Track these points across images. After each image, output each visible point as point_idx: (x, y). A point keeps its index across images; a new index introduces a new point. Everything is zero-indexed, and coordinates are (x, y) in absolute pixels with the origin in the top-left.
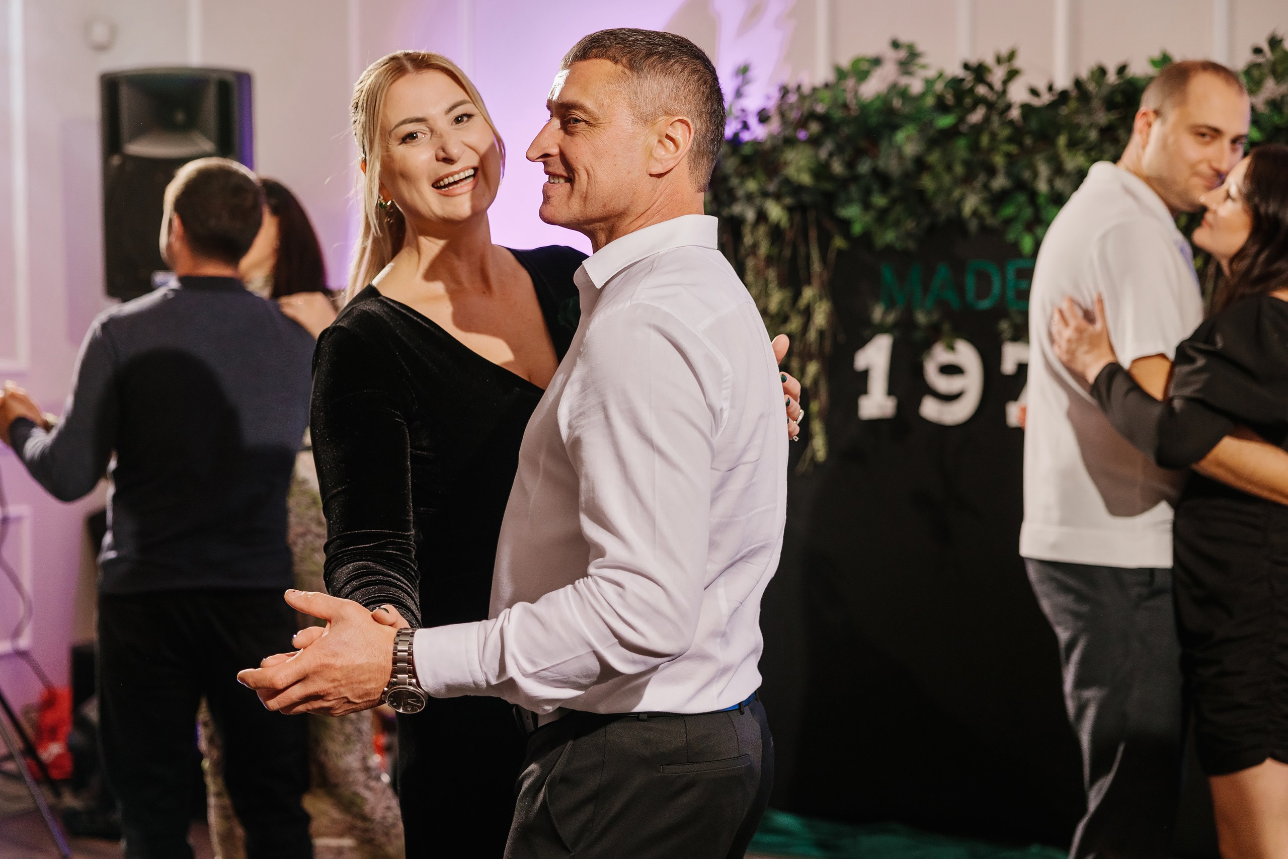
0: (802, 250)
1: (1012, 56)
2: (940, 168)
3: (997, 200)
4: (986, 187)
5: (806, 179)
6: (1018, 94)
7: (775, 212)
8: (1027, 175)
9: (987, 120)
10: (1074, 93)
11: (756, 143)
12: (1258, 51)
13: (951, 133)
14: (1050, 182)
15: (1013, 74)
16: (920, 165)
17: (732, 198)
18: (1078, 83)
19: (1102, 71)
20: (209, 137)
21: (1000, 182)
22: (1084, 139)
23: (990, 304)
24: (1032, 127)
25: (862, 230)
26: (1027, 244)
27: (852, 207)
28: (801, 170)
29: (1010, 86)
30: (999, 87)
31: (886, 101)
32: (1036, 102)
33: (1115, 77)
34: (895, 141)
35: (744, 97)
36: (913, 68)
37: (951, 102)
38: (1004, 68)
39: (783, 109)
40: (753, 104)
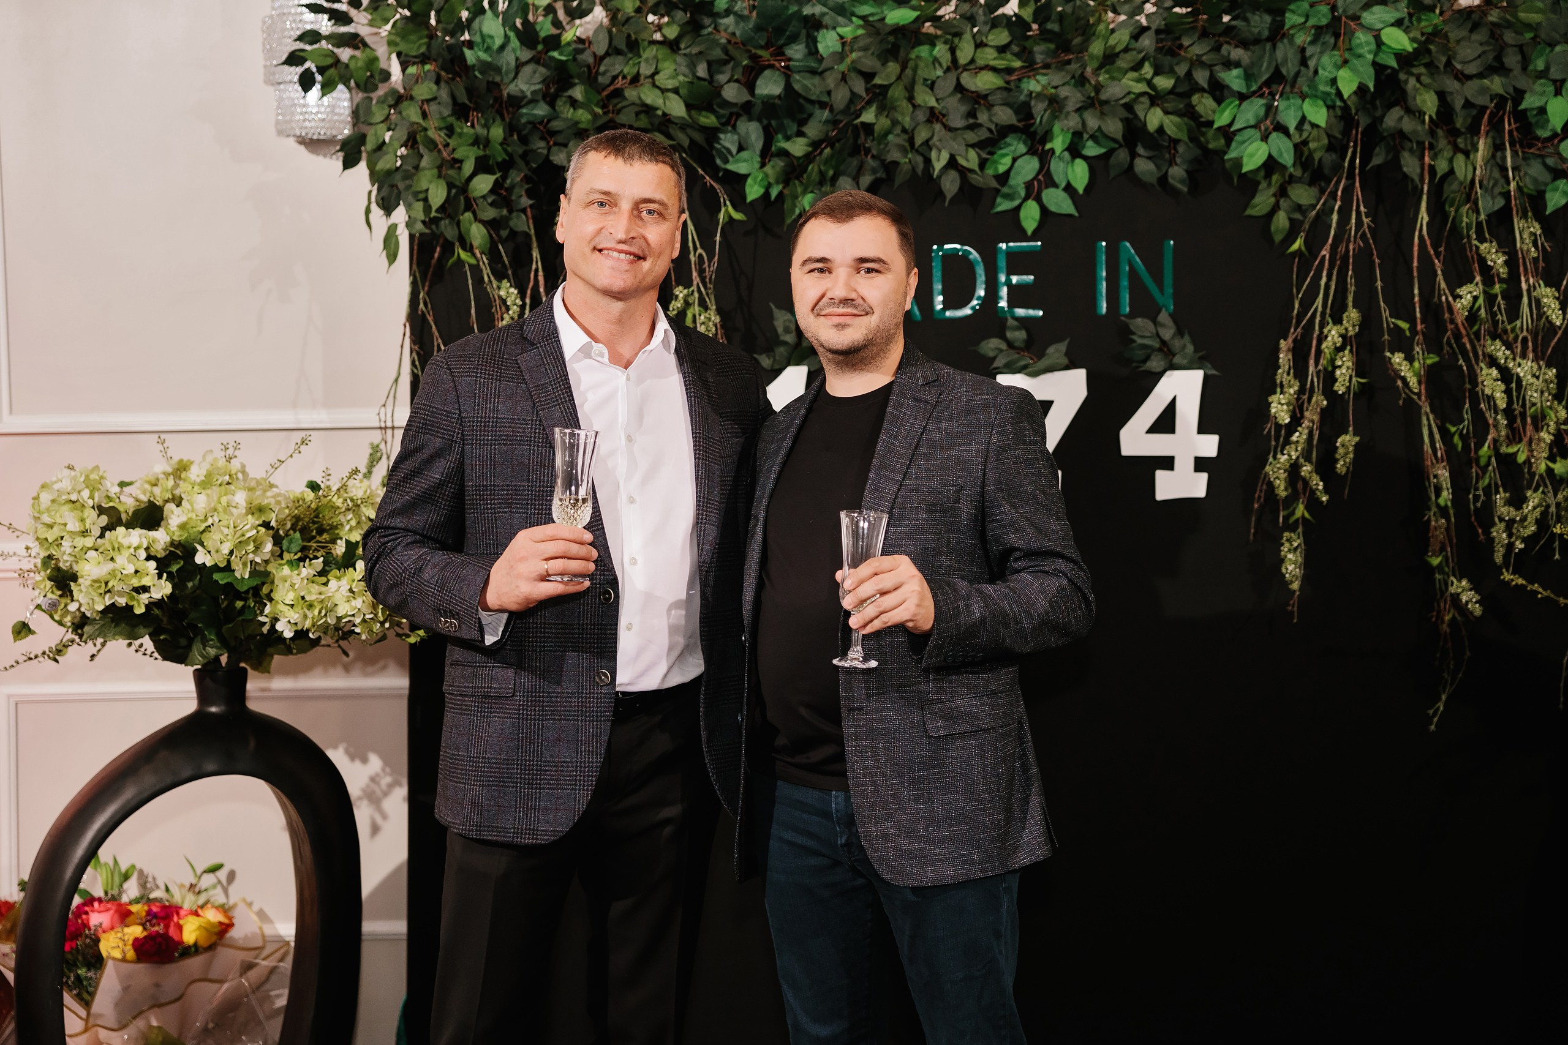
5: (675, 108)
13: (909, 35)
23: (967, 311)
24: (1050, 26)
25: (762, 191)
26: (1030, 217)
27: (744, 154)
28: (663, 91)
34: (821, 48)
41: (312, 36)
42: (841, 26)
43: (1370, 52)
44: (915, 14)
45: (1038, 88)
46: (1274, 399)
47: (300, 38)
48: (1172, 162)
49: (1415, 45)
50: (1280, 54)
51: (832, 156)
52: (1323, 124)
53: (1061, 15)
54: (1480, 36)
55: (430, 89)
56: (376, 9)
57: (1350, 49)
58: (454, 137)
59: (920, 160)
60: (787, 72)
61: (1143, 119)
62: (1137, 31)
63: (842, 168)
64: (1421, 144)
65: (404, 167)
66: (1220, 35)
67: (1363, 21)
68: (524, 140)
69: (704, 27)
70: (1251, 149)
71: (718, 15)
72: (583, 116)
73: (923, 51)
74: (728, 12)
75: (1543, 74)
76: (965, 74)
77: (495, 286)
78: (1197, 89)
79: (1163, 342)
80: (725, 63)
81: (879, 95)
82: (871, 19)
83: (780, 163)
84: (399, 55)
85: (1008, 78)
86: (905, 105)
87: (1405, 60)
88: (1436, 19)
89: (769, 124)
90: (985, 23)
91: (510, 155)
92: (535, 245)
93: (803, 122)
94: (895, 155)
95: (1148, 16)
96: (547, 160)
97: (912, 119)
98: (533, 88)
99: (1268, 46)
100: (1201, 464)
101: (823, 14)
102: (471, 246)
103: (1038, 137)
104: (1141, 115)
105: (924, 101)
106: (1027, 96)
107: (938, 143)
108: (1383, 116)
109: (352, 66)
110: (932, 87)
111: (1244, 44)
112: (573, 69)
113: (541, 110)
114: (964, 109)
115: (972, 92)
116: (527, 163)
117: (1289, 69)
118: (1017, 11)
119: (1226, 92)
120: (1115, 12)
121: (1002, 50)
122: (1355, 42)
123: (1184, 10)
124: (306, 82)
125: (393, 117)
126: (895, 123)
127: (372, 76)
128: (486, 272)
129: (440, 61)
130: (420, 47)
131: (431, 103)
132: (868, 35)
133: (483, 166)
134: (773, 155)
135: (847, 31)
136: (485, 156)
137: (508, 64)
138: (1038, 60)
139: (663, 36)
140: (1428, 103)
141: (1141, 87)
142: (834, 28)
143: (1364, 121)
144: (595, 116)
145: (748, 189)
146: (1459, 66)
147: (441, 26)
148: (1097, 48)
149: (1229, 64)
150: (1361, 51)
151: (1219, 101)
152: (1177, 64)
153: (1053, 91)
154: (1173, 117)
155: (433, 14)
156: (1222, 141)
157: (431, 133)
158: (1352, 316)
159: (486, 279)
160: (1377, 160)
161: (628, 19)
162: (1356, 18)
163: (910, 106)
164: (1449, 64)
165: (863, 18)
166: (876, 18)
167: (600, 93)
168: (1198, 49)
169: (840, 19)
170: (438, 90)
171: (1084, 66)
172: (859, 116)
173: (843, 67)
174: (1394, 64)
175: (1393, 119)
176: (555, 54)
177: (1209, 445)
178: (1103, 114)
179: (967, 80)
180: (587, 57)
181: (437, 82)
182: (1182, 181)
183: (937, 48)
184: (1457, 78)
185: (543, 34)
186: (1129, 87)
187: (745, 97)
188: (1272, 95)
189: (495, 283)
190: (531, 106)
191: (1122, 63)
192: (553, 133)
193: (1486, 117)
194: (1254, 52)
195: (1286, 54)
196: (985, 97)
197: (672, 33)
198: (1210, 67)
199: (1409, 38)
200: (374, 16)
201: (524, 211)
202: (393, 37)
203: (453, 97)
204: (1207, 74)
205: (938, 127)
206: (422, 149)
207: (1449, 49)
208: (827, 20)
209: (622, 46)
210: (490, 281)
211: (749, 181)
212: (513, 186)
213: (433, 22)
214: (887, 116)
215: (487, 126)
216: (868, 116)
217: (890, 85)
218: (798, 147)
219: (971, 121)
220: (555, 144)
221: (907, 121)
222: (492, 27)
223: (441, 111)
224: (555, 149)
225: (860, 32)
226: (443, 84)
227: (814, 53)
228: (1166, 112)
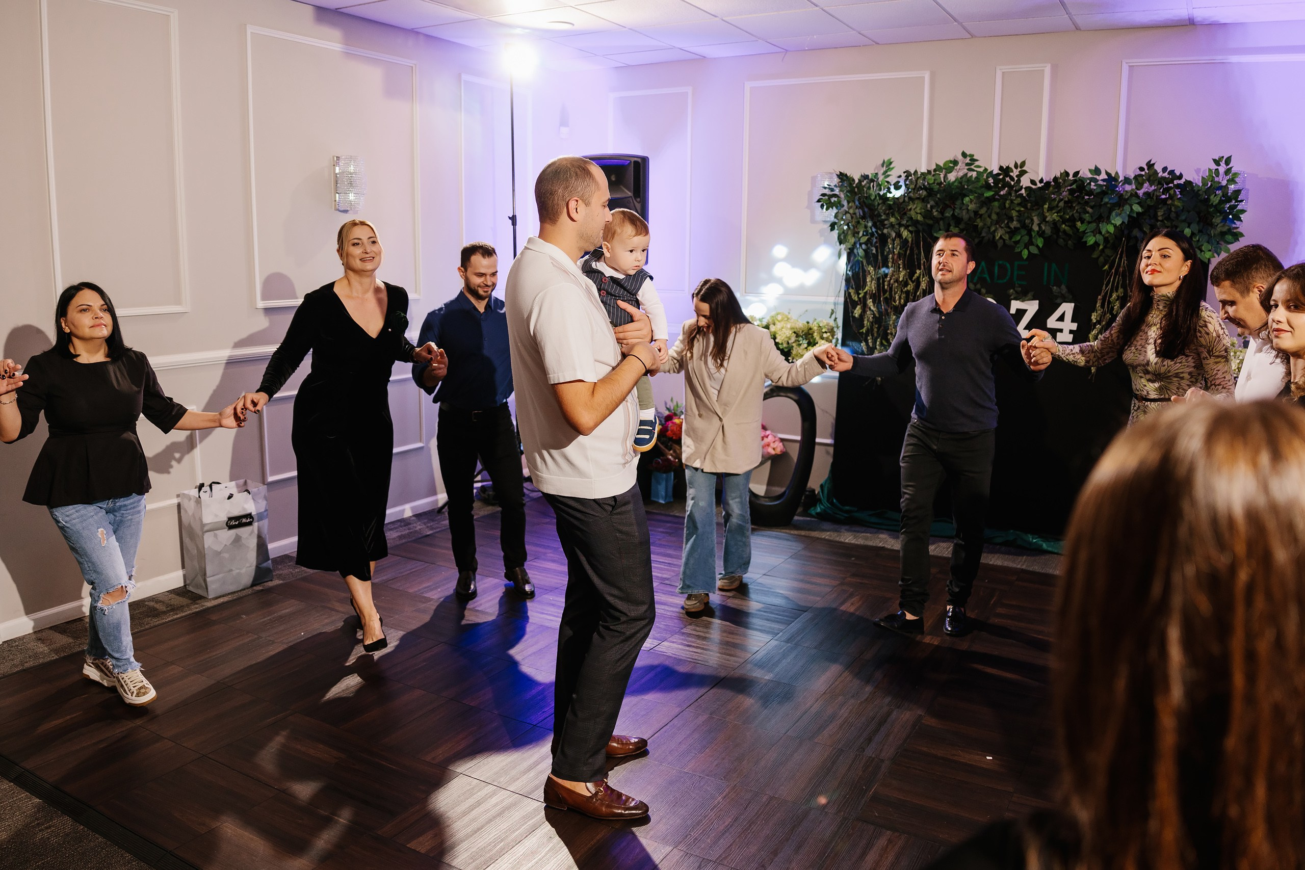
0: (916, 251)
1: (1023, 164)
2: (986, 216)
3: (1012, 232)
4: (1008, 226)
5: (919, 218)
6: (1025, 182)
7: (905, 233)
8: (1027, 221)
9: (1009, 193)
10: (1053, 183)
11: (894, 198)
12: (1141, 169)
13: (991, 200)
14: (1039, 225)
15: (1023, 173)
16: (976, 213)
17: (884, 226)
18: (1055, 179)
19: (1067, 174)
20: (630, 191)
21: (1014, 224)
22: (1057, 206)
23: (1005, 281)
24: (1031, 199)
26: (1025, 254)
27: (941, 232)
28: (917, 213)
29: (1021, 179)
30: (1016, 179)
31: (961, 183)
32: (1034, 187)
33: (1073, 177)
34: (964, 202)
35: (889, 176)
36: (972, 167)
37: (992, 184)
38: (1019, 169)
39: (907, 183)
40: (893, 179)
41: (823, 195)
43: (1129, 211)
44: (992, 194)
46: (1093, 314)
47: (821, 196)
48: (1069, 239)
49: (1144, 210)
50: (1102, 210)
52: (1112, 232)
53: (1037, 195)
54: (1165, 208)
55: (854, 210)
56: (841, 187)
58: (859, 225)
59: (992, 236)
61: (1059, 227)
65: (846, 232)
67: (1128, 202)
70: (1090, 239)
73: (995, 204)
74: (938, 191)
75: (1184, 221)
78: (1076, 219)
79: (1062, 294)
80: (935, 206)
81: (981, 216)
82: (980, 194)
84: (847, 200)
87: (1139, 215)
90: (1014, 196)
94: (983, 234)
95: (1063, 196)
100: (1071, 332)
101: (966, 192)
105: (994, 218)
106: (1024, 218)
107: (997, 231)
108: (1133, 230)
109: (834, 203)
110: (997, 214)
111: (1091, 207)
114: (1005, 221)
115: (1010, 216)
118: (1022, 193)
119: (1085, 221)
120: (1054, 194)
121: (1019, 204)
122: (1123, 209)
123: (1075, 195)
124: (822, 206)
125: (844, 218)
127: (840, 205)
128: (865, 263)
129: (857, 202)
130: (852, 198)
131: (854, 214)
132: (978, 199)
143: (1126, 232)
147: (858, 192)
150: (1126, 211)
151: (1082, 223)
152: (1070, 211)
154: (1068, 228)
155: (856, 189)
156: (1083, 235)
157: (853, 223)
158: (1121, 290)
160: (1130, 244)
161: (910, 192)
165: (978, 194)
166: (982, 194)
168: (1078, 207)
170: (856, 210)
171: (1043, 210)
174: (1136, 216)
177: (1074, 326)
178: (1046, 225)
181: (856, 208)
183: (1000, 203)
187: (940, 216)
188: (1099, 222)
191: (1054, 210)
194: (1093, 209)
196: (1012, 218)
199: (1142, 208)
200: (841, 190)
202: (845, 196)
204: (1079, 215)
205: (998, 226)
206: (850, 228)
208: (966, 194)
213: (856, 191)
216: (977, 222)
217: (983, 214)
221: (989, 224)
222: (872, 193)
223: (856, 217)
225: (976, 198)
227: (963, 203)
228: (1066, 225)
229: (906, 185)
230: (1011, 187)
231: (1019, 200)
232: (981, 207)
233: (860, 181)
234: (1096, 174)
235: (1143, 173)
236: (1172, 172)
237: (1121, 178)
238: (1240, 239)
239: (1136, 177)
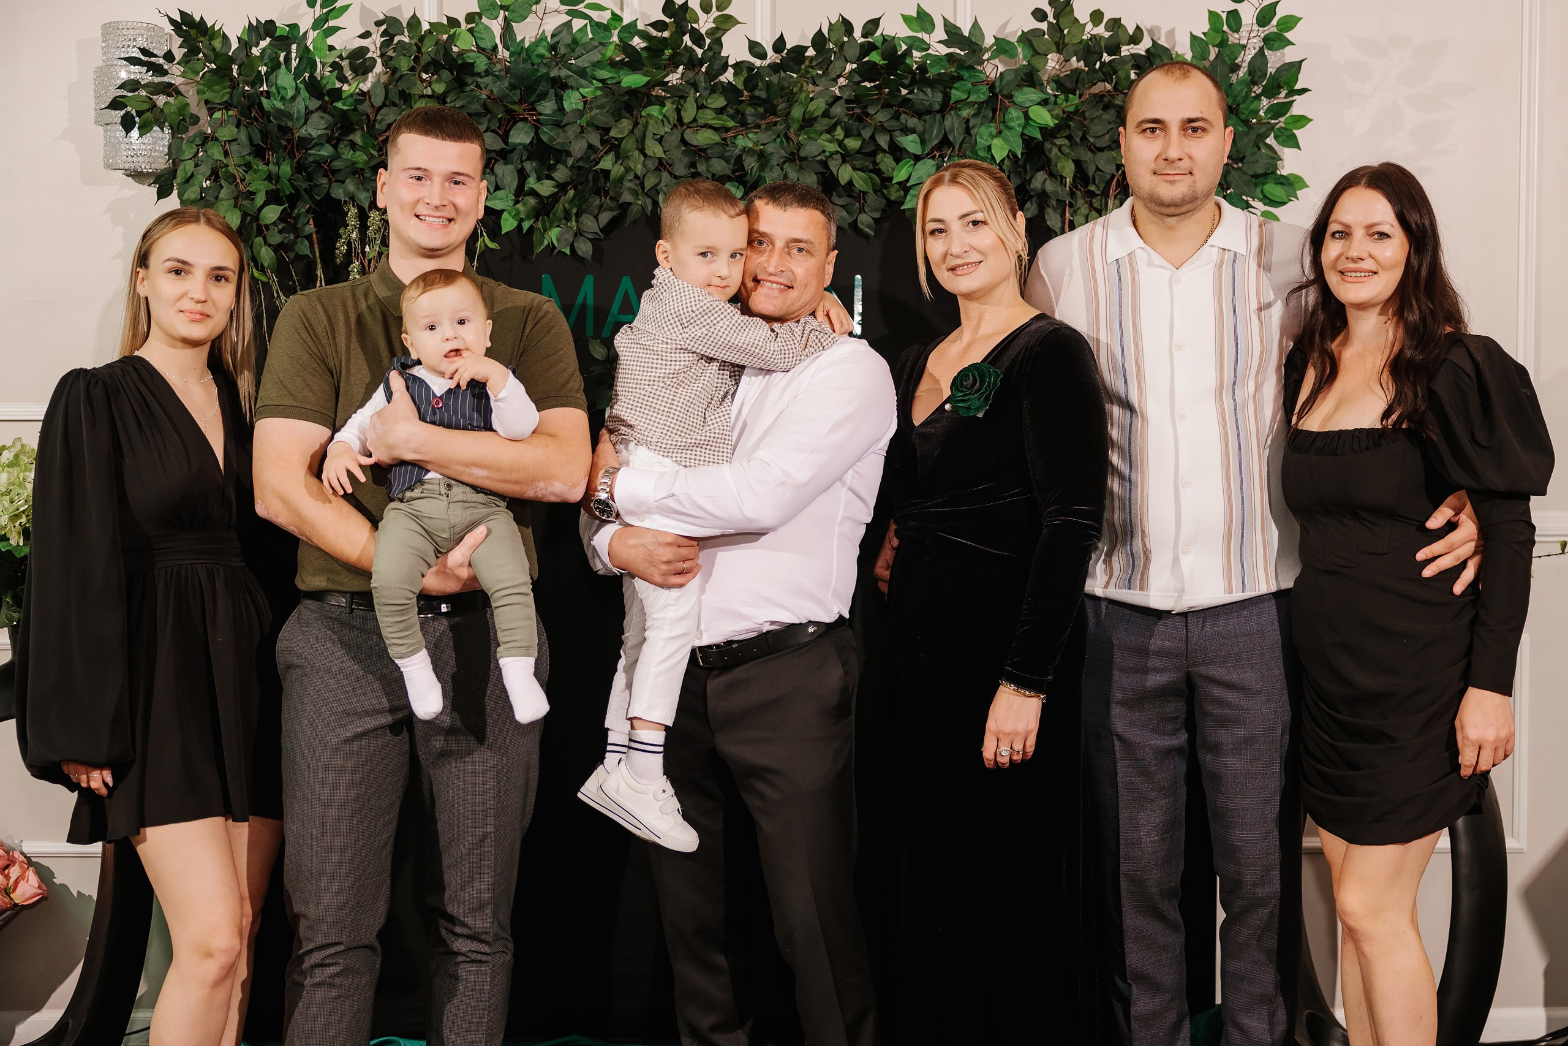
2: (631, 144)
6: (734, 48)
9: (691, 81)
10: (811, 52)
12: (1039, 15)
13: (641, 96)
15: (726, 23)
18: (819, 40)
19: (847, 25)
24: (757, 93)
25: (515, 224)
27: (499, 193)
29: (723, 39)
30: (708, 41)
31: (553, 47)
32: (758, 62)
33: (864, 36)
34: (566, 105)
35: (335, 30)
36: (581, 7)
37: (644, 54)
38: (715, 13)
39: (391, 53)
40: (346, 39)
41: (132, 85)
42: (583, 87)
43: (1019, 125)
44: (646, 79)
45: (750, 145)
47: (121, 87)
48: (862, 210)
49: (1057, 122)
50: (948, 123)
51: (575, 196)
53: (768, 85)
55: (231, 131)
56: (187, 63)
57: (1004, 122)
58: (250, 172)
59: (649, 201)
60: (537, 127)
61: (835, 174)
62: (831, 100)
63: (584, 207)
64: (1061, 203)
65: (207, 198)
66: (900, 106)
67: (1015, 99)
68: (309, 178)
69: (467, 85)
71: (479, 75)
72: (360, 157)
73: (654, 110)
74: (488, 73)
76: (688, 131)
77: (283, 301)
78: (879, 148)
81: (614, 147)
82: (609, 82)
83: (532, 201)
84: (207, 102)
85: (724, 135)
86: (636, 153)
87: (1048, 133)
88: (1074, 99)
89: (523, 168)
90: (706, 89)
91: (297, 190)
92: (319, 266)
93: (552, 168)
94: (627, 197)
95: (840, 88)
96: (328, 194)
97: (644, 165)
98: (320, 132)
99: (938, 116)
101: (569, 77)
102: (262, 264)
103: (748, 185)
104: (834, 170)
105: (654, 152)
106: (741, 150)
107: (665, 188)
108: (1032, 177)
109: (166, 111)
110: (660, 141)
111: (919, 115)
112: (354, 117)
113: (326, 151)
114: (686, 160)
115: (695, 146)
116: (311, 197)
117: (956, 136)
118: (731, 79)
119: (904, 155)
120: (814, 84)
121: (720, 111)
122: (1007, 118)
123: (873, 84)
124: (127, 124)
125: (200, 155)
126: (628, 170)
127: (184, 120)
128: (275, 287)
129: (240, 108)
130: (223, 96)
131: (232, 144)
132: (606, 95)
133: (273, 198)
134: (524, 195)
135: (587, 91)
136: (278, 189)
137: (299, 112)
138: (749, 122)
139: (433, 91)
140: (1068, 169)
141: (832, 147)
142: (578, 89)
144: (372, 157)
145: (502, 223)
146: (1092, 140)
147: (241, 78)
148: (797, 113)
149: (906, 131)
150: (1012, 124)
151: (897, 161)
152: (864, 128)
153: (762, 147)
154: (859, 173)
155: (235, 68)
156: (902, 193)
157: (231, 169)
159: (275, 295)
161: (402, 76)
162: (1010, 97)
163: (642, 158)
164: (1084, 138)
165: (603, 81)
166: (614, 81)
167: (376, 139)
168: (882, 116)
169: (583, 81)
170: (239, 131)
171: (788, 127)
172: (597, 163)
173: (583, 122)
174: (1039, 136)
175: (1039, 181)
176: (339, 105)
178: (801, 168)
179: (689, 136)
180: (365, 107)
181: (238, 126)
182: (869, 227)
183: (666, 108)
184: (1090, 149)
185: (329, 87)
186: (824, 146)
187: (500, 145)
188: (942, 156)
189: (283, 298)
190: (317, 148)
191: (818, 127)
192: (335, 172)
193: (1114, 183)
194: (925, 121)
195: (953, 124)
196: (704, 150)
197: (440, 88)
198: (890, 132)
199: (1052, 116)
200: (187, 70)
201: (309, 237)
202: (202, 87)
203: (250, 139)
204: (888, 138)
205: (665, 174)
206: (223, 183)
207: (1084, 126)
208: (571, 82)
209: (396, 100)
210: (279, 297)
211: (505, 215)
212: (299, 216)
213: (235, 74)
214: (621, 164)
215: (278, 164)
216: (607, 163)
217: (624, 138)
218: (546, 188)
219: (693, 170)
220: (336, 181)
221: (639, 169)
222: (285, 79)
223: (240, 152)
224: (335, 185)
225: (599, 93)
226: (242, 128)
227: (561, 109)
228: (855, 168)
229: (387, 61)
230: (693, 64)
231: (720, 102)
232: (618, 118)
233: (245, 45)
234: (924, 30)
235: (1044, 26)
236: (1115, 24)
237: (989, 41)
238: (1298, 192)
239: (1027, 38)
